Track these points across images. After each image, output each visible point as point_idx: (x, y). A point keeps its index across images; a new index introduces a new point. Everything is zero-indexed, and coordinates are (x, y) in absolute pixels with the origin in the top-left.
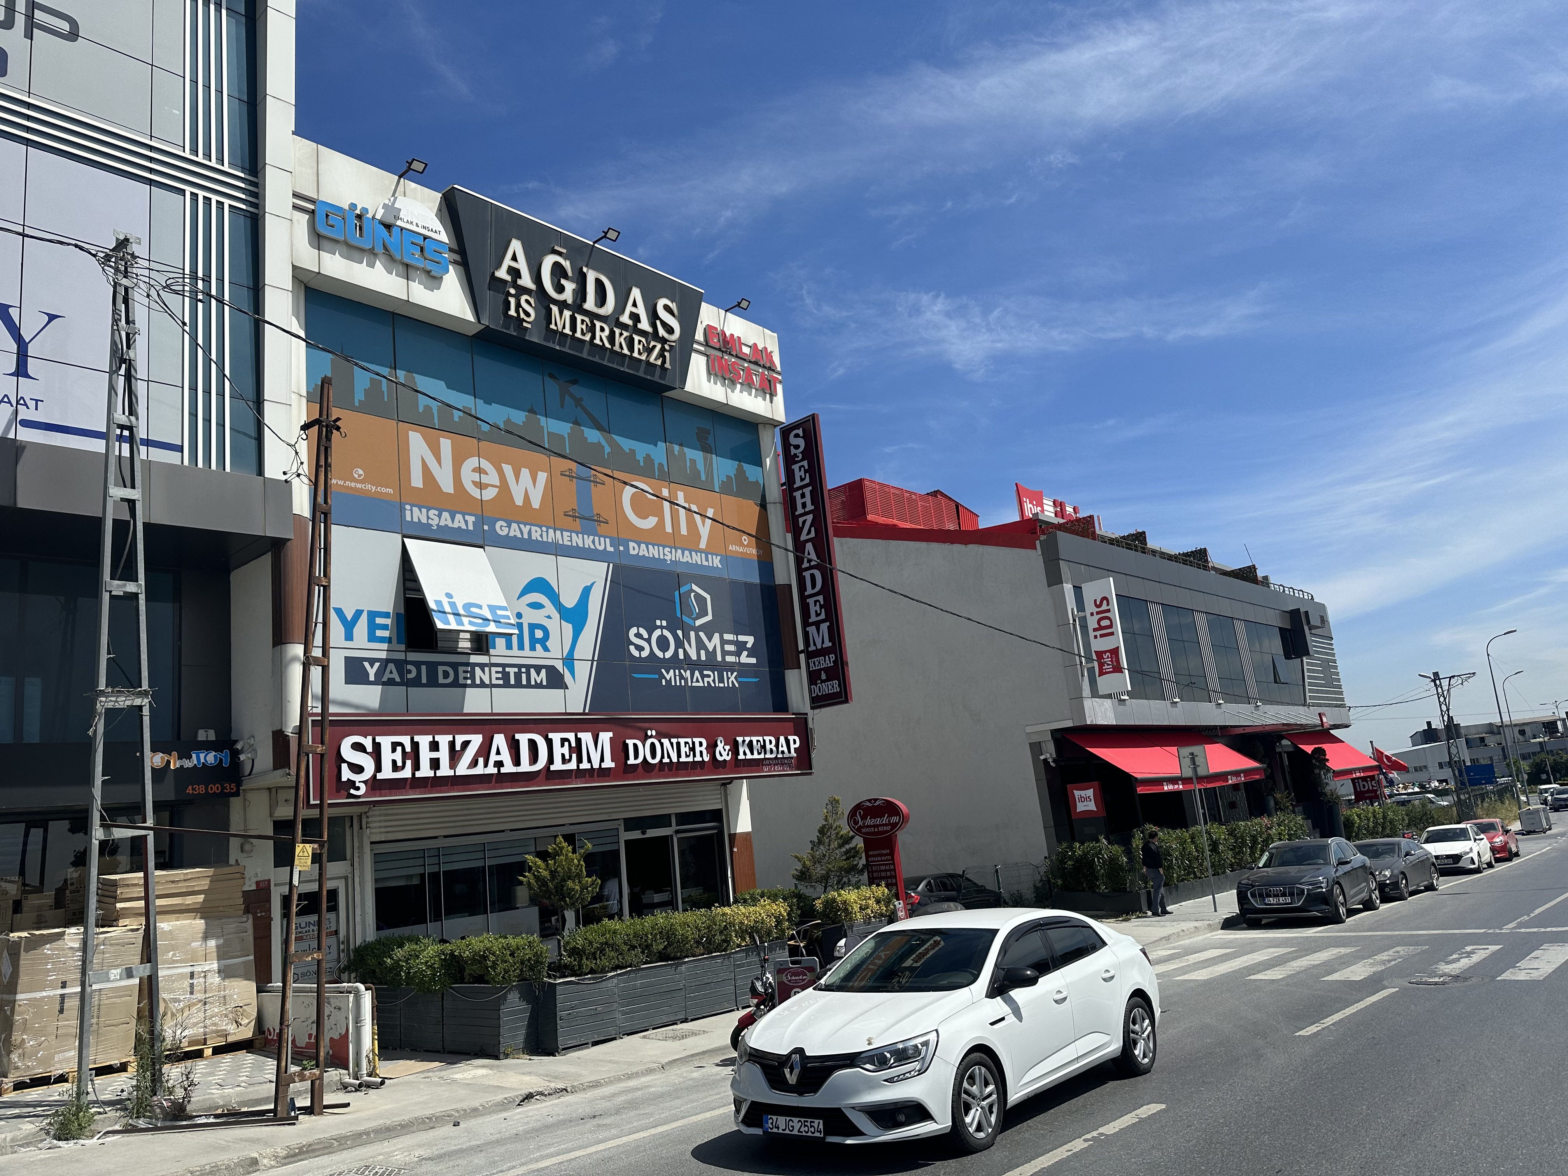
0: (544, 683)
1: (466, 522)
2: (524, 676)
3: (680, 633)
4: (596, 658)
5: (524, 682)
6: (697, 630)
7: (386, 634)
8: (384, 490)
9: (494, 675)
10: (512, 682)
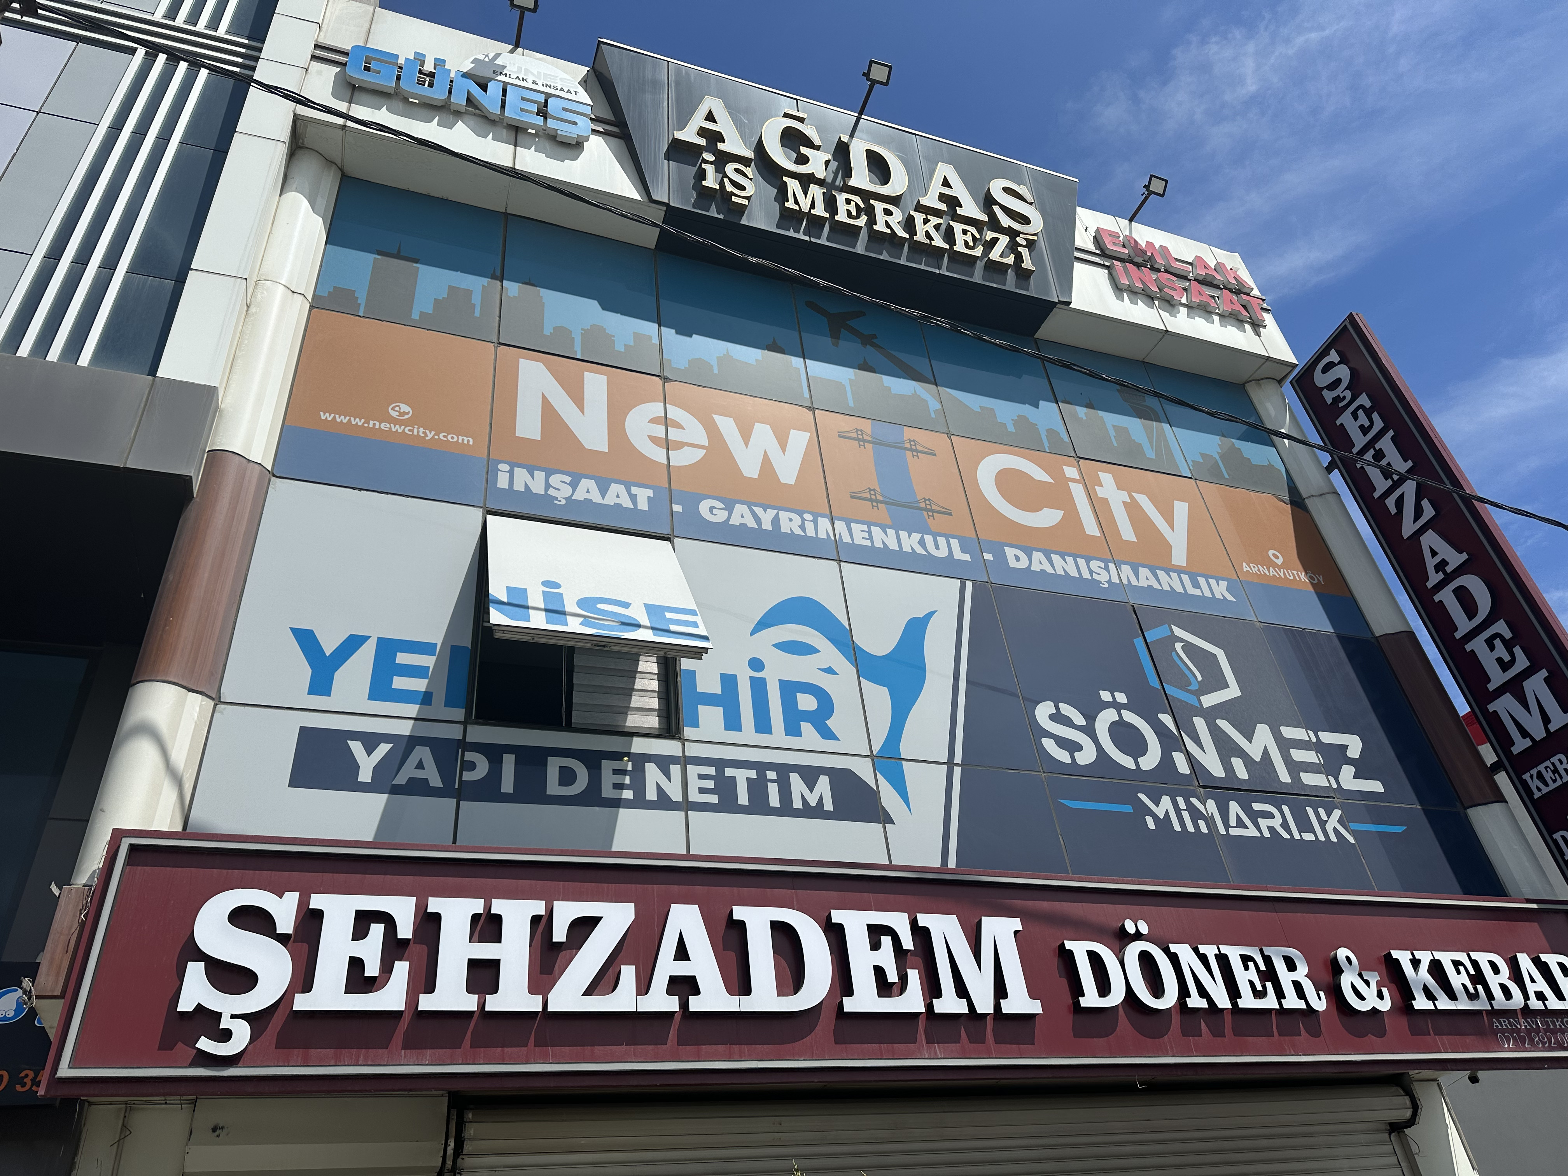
0: (828, 806)
1: (633, 498)
2: (773, 790)
3: (1166, 719)
4: (958, 759)
5: (774, 801)
6: (1211, 715)
7: (420, 685)
8: (452, 438)
9: (694, 784)
10: (743, 798)
